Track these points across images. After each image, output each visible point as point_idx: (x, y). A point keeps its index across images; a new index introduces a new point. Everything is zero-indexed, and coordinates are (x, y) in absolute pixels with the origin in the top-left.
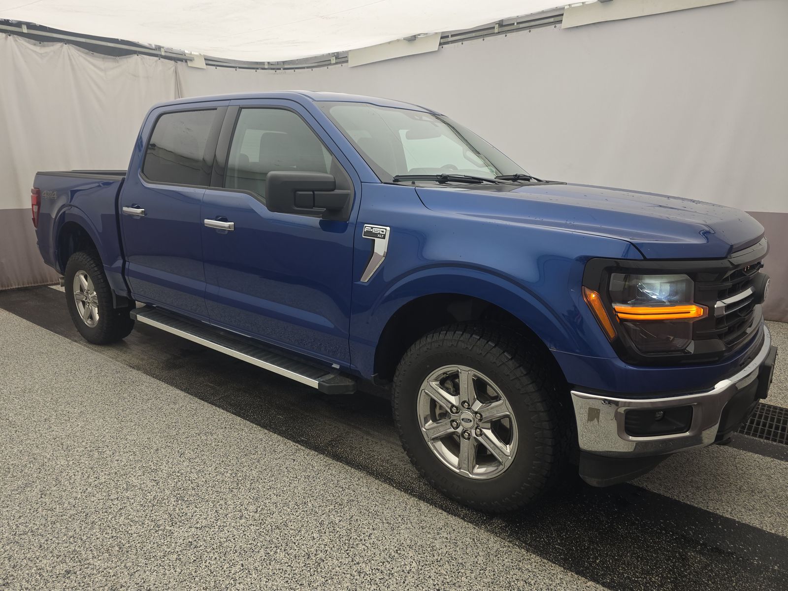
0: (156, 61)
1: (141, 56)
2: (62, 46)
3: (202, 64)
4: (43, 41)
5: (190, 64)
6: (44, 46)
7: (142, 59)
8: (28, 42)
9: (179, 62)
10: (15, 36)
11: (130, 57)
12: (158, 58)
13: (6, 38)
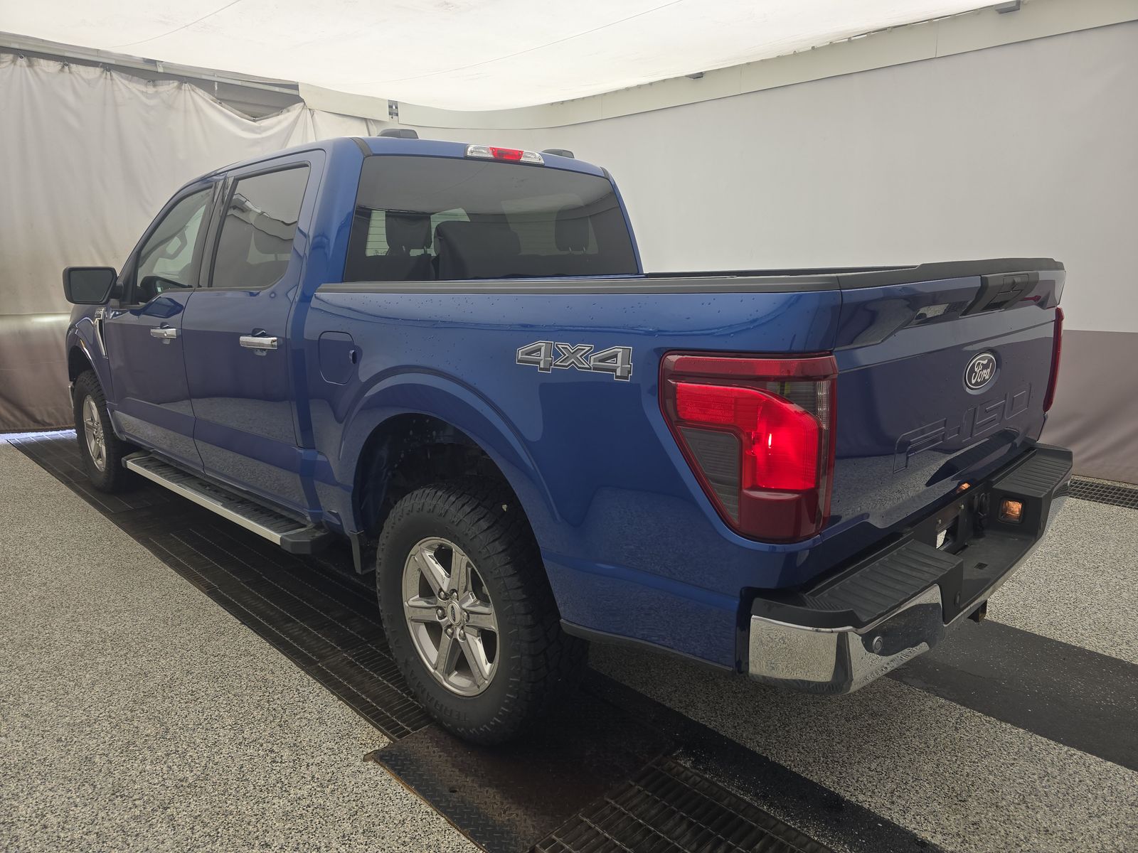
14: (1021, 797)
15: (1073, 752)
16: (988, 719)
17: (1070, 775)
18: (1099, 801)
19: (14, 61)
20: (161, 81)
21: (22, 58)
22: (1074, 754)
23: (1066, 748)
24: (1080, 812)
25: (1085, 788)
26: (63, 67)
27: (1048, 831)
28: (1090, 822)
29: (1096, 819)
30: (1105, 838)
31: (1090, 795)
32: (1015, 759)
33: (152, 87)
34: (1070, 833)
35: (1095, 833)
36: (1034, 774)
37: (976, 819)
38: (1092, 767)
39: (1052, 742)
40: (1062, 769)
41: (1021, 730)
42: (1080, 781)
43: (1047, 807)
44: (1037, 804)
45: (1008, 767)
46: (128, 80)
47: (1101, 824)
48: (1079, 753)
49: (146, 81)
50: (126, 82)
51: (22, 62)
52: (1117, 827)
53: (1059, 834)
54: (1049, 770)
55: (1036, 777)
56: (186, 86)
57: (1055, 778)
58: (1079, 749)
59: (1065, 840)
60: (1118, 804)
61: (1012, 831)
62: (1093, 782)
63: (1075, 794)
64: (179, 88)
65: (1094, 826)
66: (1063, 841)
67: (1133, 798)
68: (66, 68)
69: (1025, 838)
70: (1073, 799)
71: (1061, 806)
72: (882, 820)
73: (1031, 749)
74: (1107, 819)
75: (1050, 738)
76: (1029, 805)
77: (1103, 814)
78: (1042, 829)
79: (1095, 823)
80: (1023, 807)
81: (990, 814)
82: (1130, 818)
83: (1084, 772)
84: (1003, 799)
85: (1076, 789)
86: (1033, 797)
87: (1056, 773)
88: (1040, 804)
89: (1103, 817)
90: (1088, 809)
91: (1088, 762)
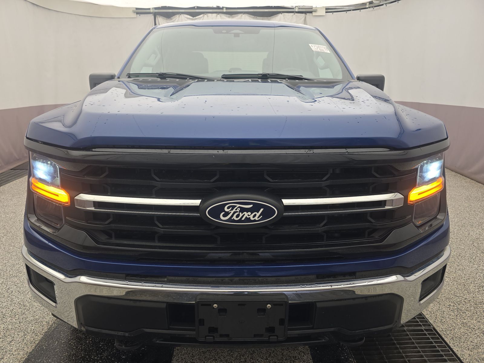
0: (292, 16)
1: (283, 14)
2: (242, 16)
3: (323, 12)
4: (233, 14)
5: (314, 14)
6: (233, 17)
7: (284, 16)
8: (226, 16)
9: (308, 14)
10: (221, 14)
11: (277, 16)
12: (294, 14)
13: (217, 16)
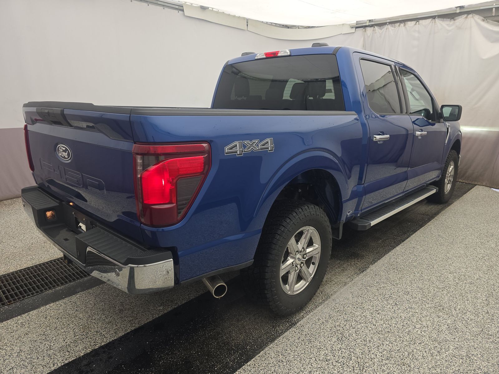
14: (46, 335)
15: (55, 366)
16: (98, 346)
17: (44, 356)
18: (24, 358)
19: (399, 26)
20: (457, 17)
21: (402, 23)
22: (54, 366)
23: (59, 365)
24: (26, 349)
25: (34, 357)
26: (416, 23)
27: (27, 334)
28: (19, 349)
29: (18, 351)
30: (9, 349)
31: (29, 357)
32: (66, 343)
33: (453, 21)
34: (20, 340)
35: (13, 347)
36: (54, 345)
37: (48, 319)
38: (42, 368)
39: (67, 362)
40: (49, 356)
41: (82, 355)
42: (38, 358)
43: (36, 340)
44: (40, 338)
45: (64, 338)
46: (442, 21)
47: (15, 351)
48: (53, 369)
49: (450, 19)
50: (441, 22)
51: (402, 25)
52: (9, 356)
53: (23, 337)
54: (52, 351)
55: (52, 344)
56: (470, 16)
57: (47, 350)
58: (55, 370)
59: (19, 337)
60: (17, 363)
61: (35, 325)
62: (34, 362)
63: (34, 352)
64: (466, 17)
65: (17, 349)
66: (19, 336)
67: (15, 371)
68: (418, 22)
69: (29, 327)
70: (32, 350)
71: (33, 344)
72: (65, 297)
73: (68, 351)
74: (15, 355)
75: (70, 363)
76: (41, 335)
77: (18, 355)
78: (29, 333)
79: (17, 350)
80: (42, 333)
81: (46, 323)
82: (8, 362)
83: (41, 362)
84: (50, 329)
85: (36, 354)
86: (44, 338)
87: (49, 352)
88: (39, 339)
89: (17, 354)
90: (24, 352)
91: (46, 368)
